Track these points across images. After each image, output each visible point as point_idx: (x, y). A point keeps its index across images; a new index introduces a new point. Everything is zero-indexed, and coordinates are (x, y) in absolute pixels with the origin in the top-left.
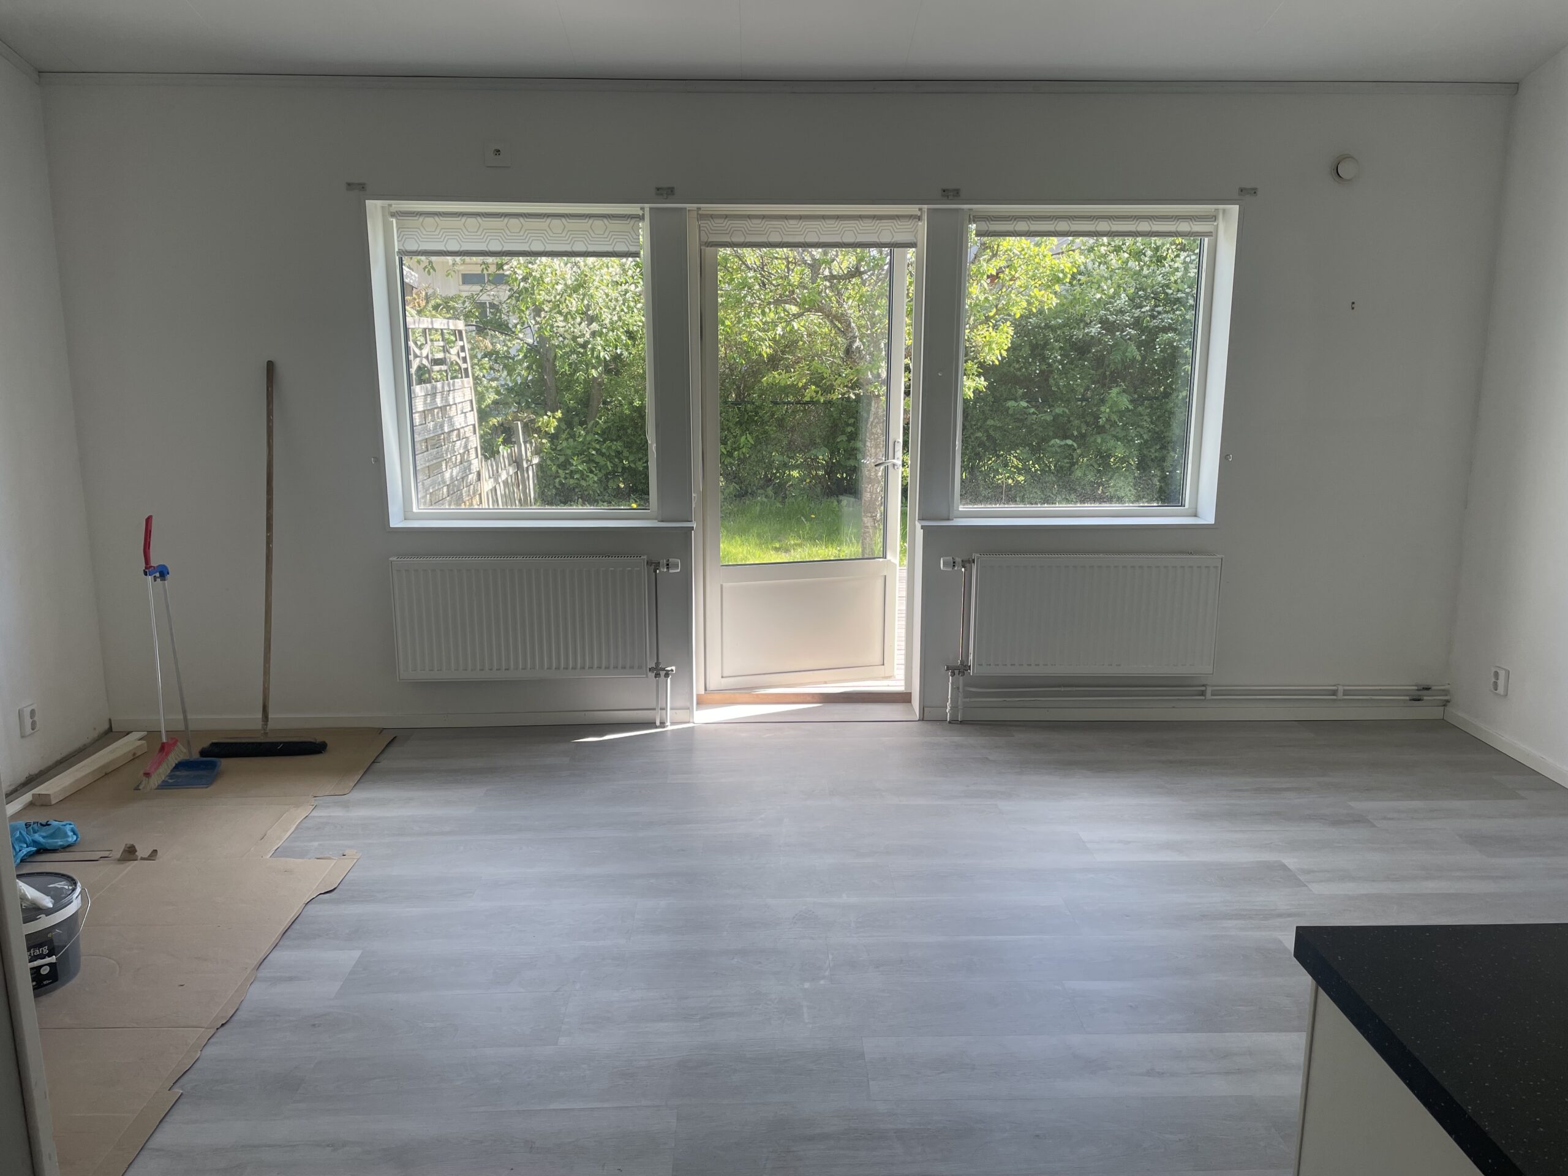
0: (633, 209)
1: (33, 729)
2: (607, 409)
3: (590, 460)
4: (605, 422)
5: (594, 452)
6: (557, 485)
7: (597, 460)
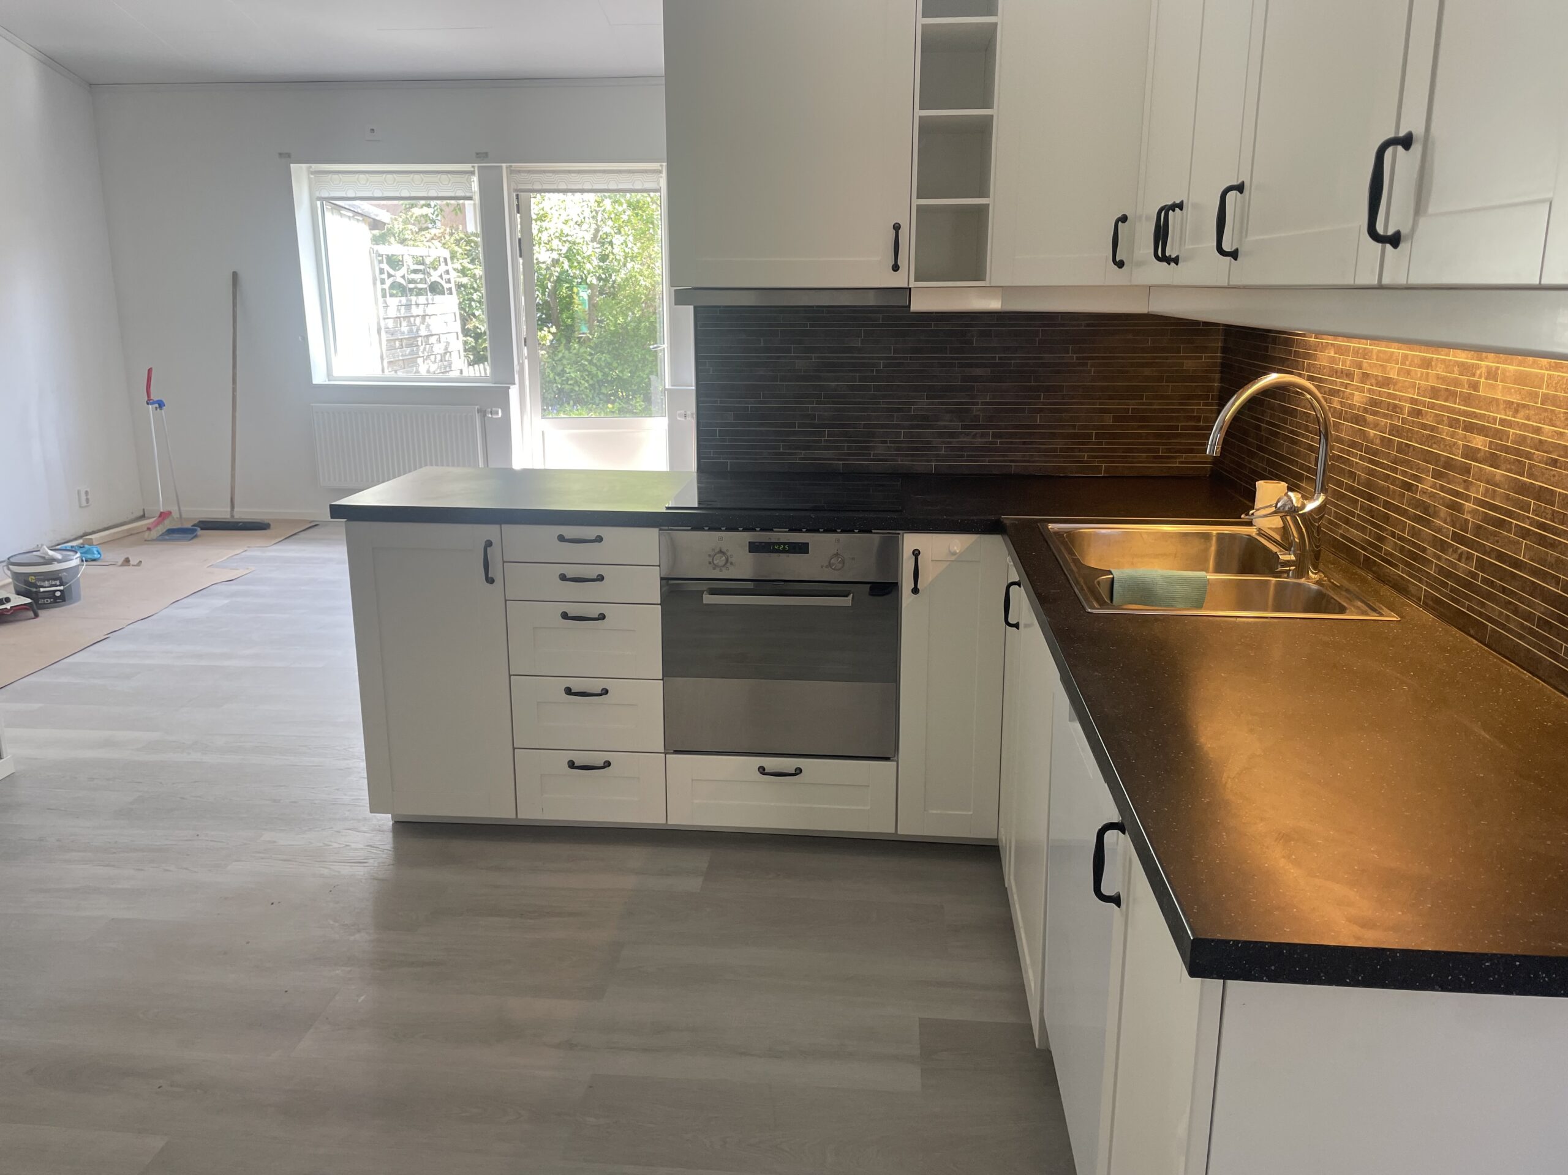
0: (467, 167)
1: (87, 503)
2: (601, 327)
3: (583, 369)
4: (598, 337)
5: (586, 363)
6: (555, 389)
7: (589, 369)
